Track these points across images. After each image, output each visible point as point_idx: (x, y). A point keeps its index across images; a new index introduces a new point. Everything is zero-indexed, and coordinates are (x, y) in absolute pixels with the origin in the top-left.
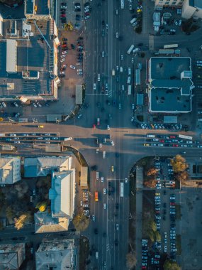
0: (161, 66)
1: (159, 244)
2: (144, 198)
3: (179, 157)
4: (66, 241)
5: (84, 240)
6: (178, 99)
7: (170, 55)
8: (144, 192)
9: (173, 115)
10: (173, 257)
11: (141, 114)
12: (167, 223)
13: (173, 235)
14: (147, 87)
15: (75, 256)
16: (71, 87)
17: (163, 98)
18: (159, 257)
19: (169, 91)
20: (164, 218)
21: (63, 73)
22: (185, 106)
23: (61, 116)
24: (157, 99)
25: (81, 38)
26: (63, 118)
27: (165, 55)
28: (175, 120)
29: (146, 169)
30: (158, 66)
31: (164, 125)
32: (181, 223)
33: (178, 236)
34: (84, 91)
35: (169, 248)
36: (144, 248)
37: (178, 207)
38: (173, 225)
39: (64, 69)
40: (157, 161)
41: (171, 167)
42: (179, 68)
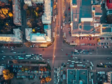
0: (84, 73)
1: (20, 72)
2: (36, 67)
3: (51, 79)
4: (22, 39)
5: (22, 46)
6: (72, 80)
7: (88, 77)
8: (38, 67)
9: (66, 78)
10: (15, 76)
11: (66, 66)
12: (27, 75)
13: (23, 77)
14: (76, 69)
15: (17, 42)
16: (76, 41)
17: (72, 74)
18: (16, 71)
19: (75, 76)
20: (29, 74)
21: (81, 38)
22: (69, 82)
23: (65, 37)
24: (72, 72)
25: (94, 45)
26: (65, 38)
27: (89, 75)
28: (64, 78)
29: (46, 67)
30: (84, 72)
31: (62, 75)
32: (27, 80)
33: (22, 78)
34: (75, 46)
35: (18, 75)
36: (19, 66)
37: (32, 79)
38: (26, 77)
39: (83, 39)
40: (49, 72)
41: (47, 77)
42: (84, 80)
